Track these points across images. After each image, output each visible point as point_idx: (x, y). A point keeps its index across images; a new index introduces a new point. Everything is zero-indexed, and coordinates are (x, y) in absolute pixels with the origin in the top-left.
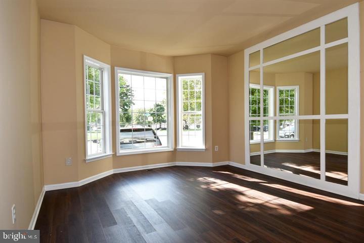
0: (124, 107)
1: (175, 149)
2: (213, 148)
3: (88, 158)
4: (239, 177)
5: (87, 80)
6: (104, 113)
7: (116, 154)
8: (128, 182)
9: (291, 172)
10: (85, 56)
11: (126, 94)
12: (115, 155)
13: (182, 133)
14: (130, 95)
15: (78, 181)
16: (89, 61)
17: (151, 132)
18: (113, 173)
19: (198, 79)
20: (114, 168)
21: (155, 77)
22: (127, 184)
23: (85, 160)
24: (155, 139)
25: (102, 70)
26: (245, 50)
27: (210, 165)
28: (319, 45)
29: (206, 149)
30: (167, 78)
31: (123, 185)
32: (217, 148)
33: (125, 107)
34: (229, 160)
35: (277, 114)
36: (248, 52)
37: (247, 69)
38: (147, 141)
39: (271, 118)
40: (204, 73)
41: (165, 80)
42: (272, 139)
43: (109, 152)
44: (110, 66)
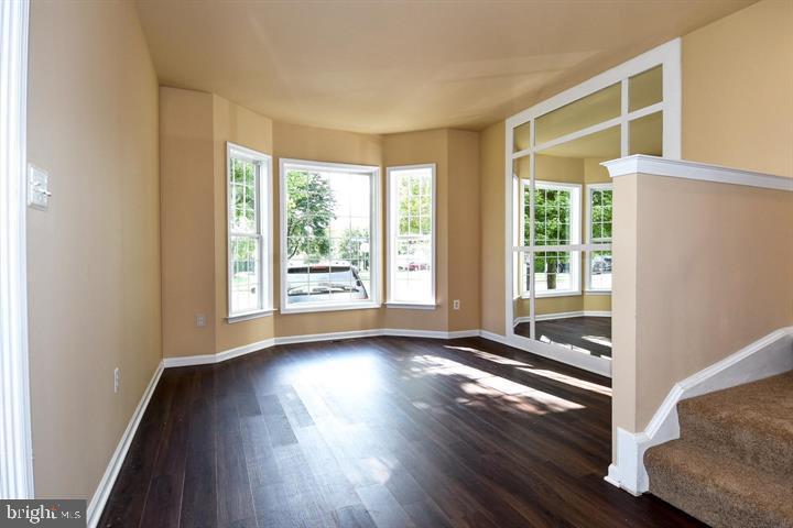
0: (315, 223)
1: (384, 305)
2: (451, 304)
3: (231, 316)
4: (486, 356)
5: (234, 183)
6: (260, 239)
7: (279, 310)
8: (294, 359)
9: (588, 352)
10: (229, 144)
11: (321, 198)
12: (277, 313)
13: (395, 276)
14: (328, 200)
15: (215, 353)
16: (236, 152)
17: (349, 273)
18: (273, 344)
19: (424, 175)
20: (276, 335)
21: (350, 173)
22: (292, 361)
23: (227, 320)
24: (357, 288)
25: (257, 164)
26: (507, 121)
27: (445, 335)
28: (619, 114)
29: (437, 306)
30: (370, 174)
31: (285, 363)
32: (457, 304)
33: (319, 224)
34: (481, 327)
35: (587, 241)
36: (511, 123)
37: (510, 156)
38: (345, 290)
39: (575, 247)
40: (434, 165)
41: (368, 177)
42: (575, 289)
43: (269, 307)
44: (270, 157)
